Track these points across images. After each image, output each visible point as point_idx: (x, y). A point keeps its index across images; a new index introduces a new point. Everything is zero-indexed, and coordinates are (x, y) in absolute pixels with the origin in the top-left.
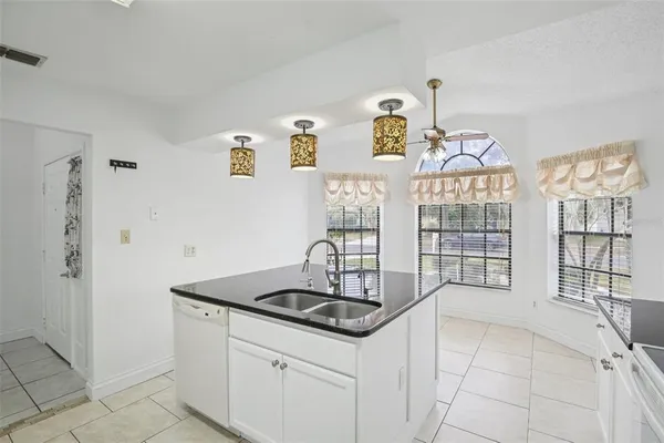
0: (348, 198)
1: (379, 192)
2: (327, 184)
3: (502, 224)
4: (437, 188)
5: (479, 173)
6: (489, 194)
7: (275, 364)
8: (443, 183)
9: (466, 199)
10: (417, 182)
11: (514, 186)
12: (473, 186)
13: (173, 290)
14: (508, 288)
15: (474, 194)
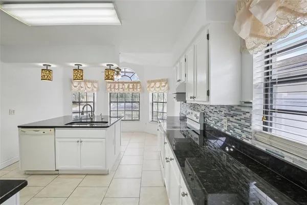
0: (82, 89)
1: (95, 87)
2: (72, 83)
3: (137, 100)
4: (117, 87)
5: (131, 83)
6: (133, 90)
7: (78, 142)
8: (119, 85)
9: (126, 91)
10: (109, 84)
11: (141, 88)
12: (128, 87)
13: (19, 127)
14: (139, 120)
15: (129, 90)
